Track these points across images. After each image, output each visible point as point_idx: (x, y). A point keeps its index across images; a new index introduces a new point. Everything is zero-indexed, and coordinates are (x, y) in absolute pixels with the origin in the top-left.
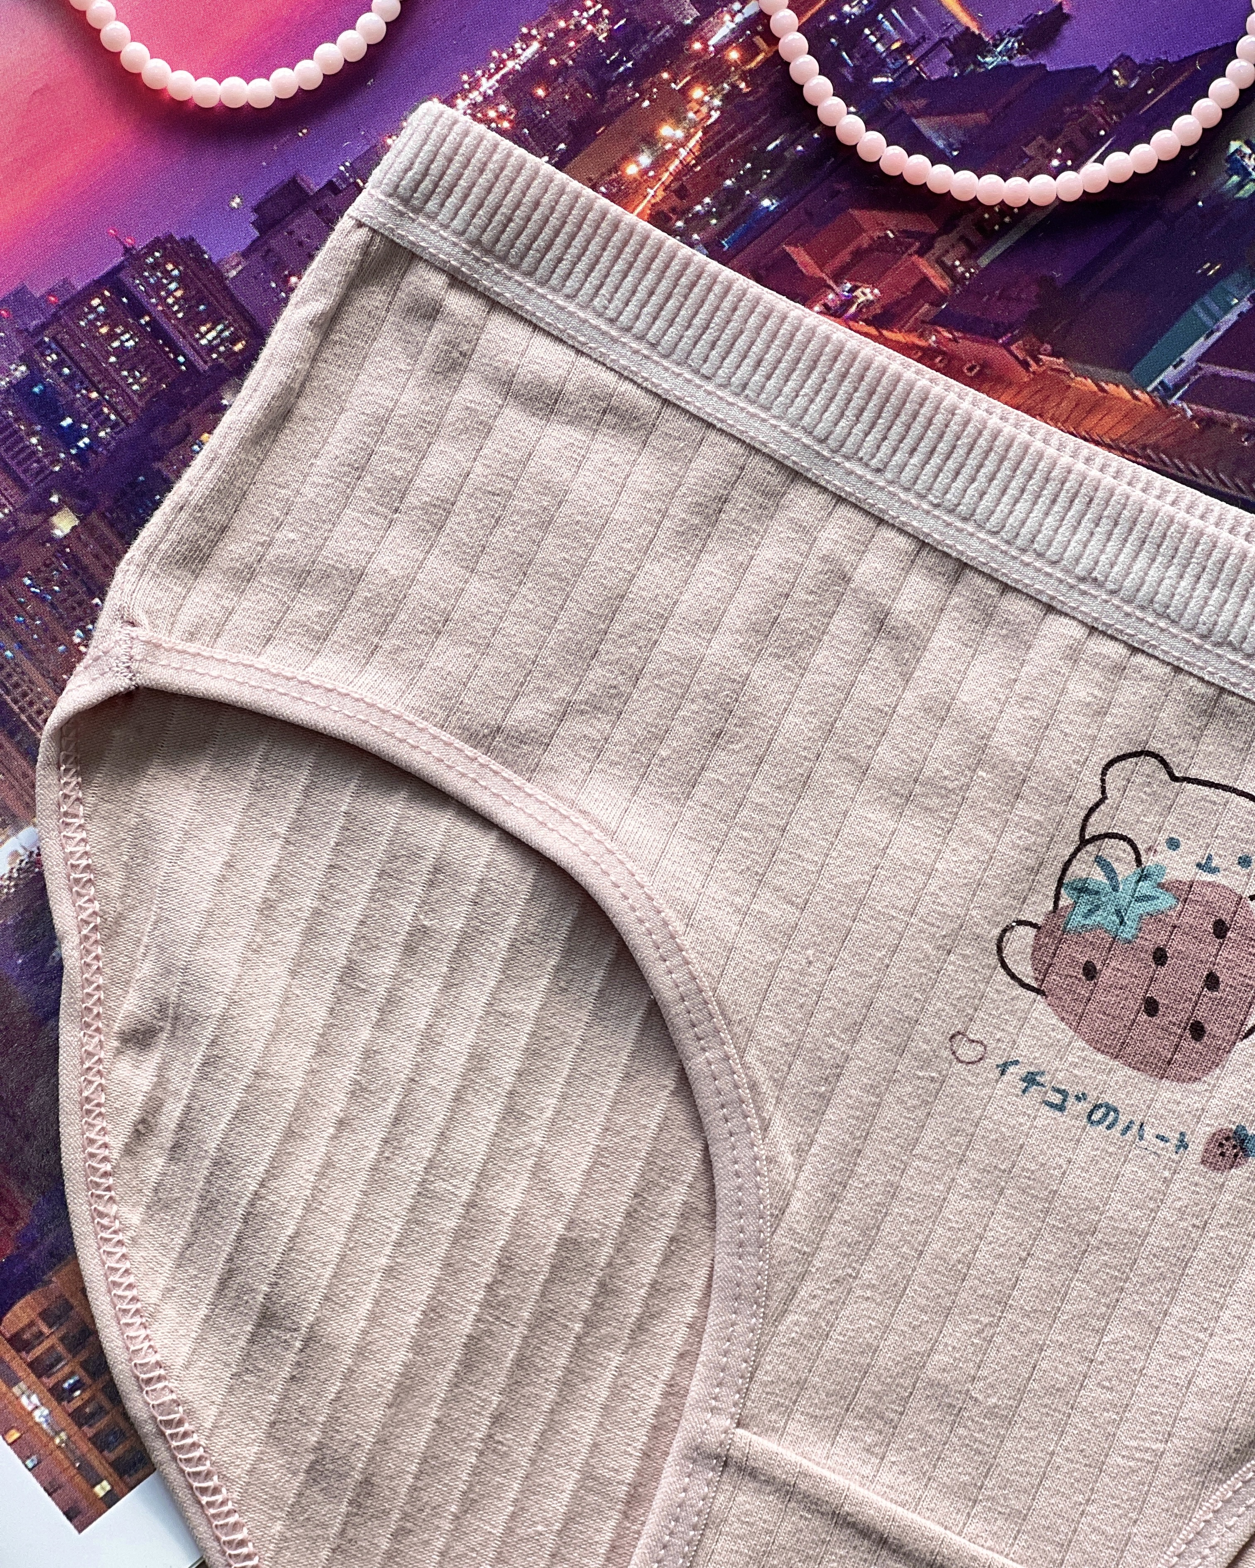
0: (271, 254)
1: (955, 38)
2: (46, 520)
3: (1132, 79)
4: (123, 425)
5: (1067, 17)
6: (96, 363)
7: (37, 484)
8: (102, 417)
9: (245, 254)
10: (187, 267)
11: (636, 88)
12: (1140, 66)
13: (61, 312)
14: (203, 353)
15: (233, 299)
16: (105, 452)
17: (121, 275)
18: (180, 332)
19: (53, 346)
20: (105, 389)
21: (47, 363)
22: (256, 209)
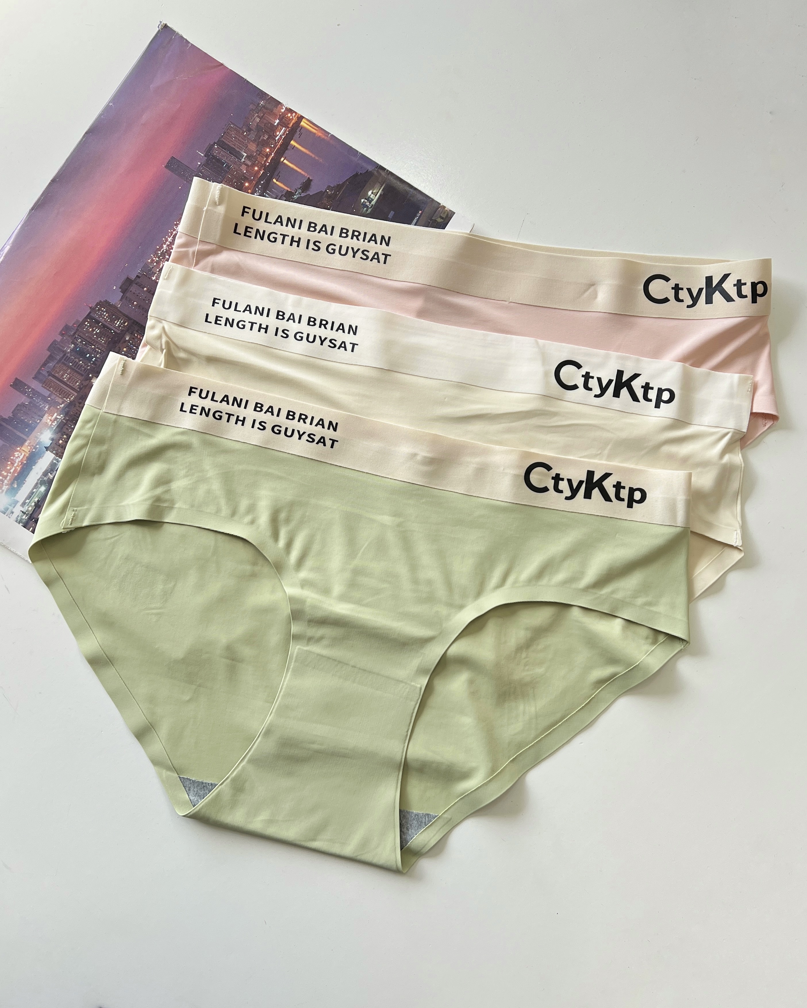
0: (127, 298)
1: (285, 194)
2: (90, 381)
3: (332, 191)
4: (103, 352)
5: (311, 180)
6: (91, 338)
7: (85, 373)
8: (97, 352)
9: (121, 300)
10: (107, 307)
12: (333, 187)
13: (78, 328)
14: (117, 328)
15: (121, 312)
16: (100, 360)
17: (91, 314)
18: (110, 324)
19: (79, 337)
20: (95, 344)
21: (78, 342)
22: (120, 288)
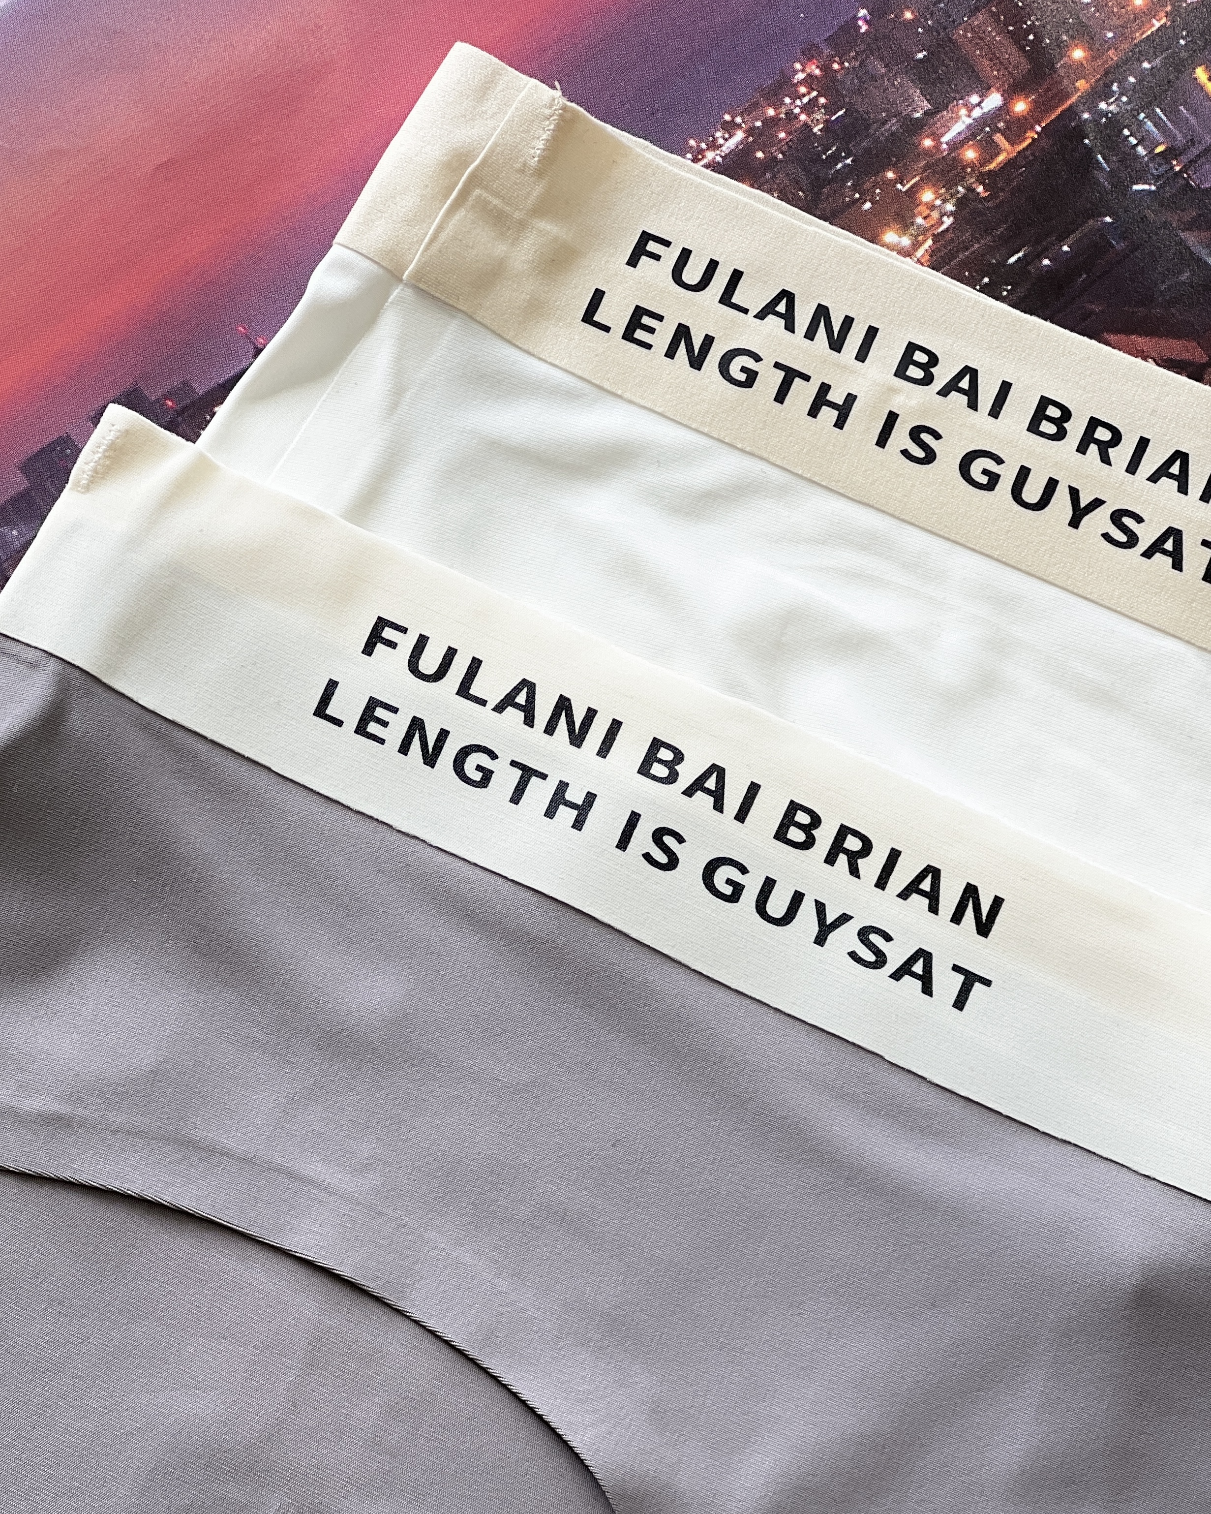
11: (855, 189)
13: (179, 419)
